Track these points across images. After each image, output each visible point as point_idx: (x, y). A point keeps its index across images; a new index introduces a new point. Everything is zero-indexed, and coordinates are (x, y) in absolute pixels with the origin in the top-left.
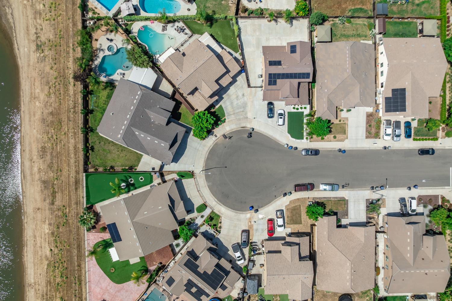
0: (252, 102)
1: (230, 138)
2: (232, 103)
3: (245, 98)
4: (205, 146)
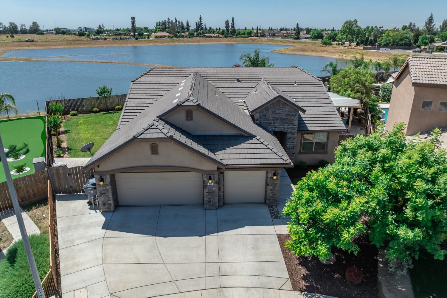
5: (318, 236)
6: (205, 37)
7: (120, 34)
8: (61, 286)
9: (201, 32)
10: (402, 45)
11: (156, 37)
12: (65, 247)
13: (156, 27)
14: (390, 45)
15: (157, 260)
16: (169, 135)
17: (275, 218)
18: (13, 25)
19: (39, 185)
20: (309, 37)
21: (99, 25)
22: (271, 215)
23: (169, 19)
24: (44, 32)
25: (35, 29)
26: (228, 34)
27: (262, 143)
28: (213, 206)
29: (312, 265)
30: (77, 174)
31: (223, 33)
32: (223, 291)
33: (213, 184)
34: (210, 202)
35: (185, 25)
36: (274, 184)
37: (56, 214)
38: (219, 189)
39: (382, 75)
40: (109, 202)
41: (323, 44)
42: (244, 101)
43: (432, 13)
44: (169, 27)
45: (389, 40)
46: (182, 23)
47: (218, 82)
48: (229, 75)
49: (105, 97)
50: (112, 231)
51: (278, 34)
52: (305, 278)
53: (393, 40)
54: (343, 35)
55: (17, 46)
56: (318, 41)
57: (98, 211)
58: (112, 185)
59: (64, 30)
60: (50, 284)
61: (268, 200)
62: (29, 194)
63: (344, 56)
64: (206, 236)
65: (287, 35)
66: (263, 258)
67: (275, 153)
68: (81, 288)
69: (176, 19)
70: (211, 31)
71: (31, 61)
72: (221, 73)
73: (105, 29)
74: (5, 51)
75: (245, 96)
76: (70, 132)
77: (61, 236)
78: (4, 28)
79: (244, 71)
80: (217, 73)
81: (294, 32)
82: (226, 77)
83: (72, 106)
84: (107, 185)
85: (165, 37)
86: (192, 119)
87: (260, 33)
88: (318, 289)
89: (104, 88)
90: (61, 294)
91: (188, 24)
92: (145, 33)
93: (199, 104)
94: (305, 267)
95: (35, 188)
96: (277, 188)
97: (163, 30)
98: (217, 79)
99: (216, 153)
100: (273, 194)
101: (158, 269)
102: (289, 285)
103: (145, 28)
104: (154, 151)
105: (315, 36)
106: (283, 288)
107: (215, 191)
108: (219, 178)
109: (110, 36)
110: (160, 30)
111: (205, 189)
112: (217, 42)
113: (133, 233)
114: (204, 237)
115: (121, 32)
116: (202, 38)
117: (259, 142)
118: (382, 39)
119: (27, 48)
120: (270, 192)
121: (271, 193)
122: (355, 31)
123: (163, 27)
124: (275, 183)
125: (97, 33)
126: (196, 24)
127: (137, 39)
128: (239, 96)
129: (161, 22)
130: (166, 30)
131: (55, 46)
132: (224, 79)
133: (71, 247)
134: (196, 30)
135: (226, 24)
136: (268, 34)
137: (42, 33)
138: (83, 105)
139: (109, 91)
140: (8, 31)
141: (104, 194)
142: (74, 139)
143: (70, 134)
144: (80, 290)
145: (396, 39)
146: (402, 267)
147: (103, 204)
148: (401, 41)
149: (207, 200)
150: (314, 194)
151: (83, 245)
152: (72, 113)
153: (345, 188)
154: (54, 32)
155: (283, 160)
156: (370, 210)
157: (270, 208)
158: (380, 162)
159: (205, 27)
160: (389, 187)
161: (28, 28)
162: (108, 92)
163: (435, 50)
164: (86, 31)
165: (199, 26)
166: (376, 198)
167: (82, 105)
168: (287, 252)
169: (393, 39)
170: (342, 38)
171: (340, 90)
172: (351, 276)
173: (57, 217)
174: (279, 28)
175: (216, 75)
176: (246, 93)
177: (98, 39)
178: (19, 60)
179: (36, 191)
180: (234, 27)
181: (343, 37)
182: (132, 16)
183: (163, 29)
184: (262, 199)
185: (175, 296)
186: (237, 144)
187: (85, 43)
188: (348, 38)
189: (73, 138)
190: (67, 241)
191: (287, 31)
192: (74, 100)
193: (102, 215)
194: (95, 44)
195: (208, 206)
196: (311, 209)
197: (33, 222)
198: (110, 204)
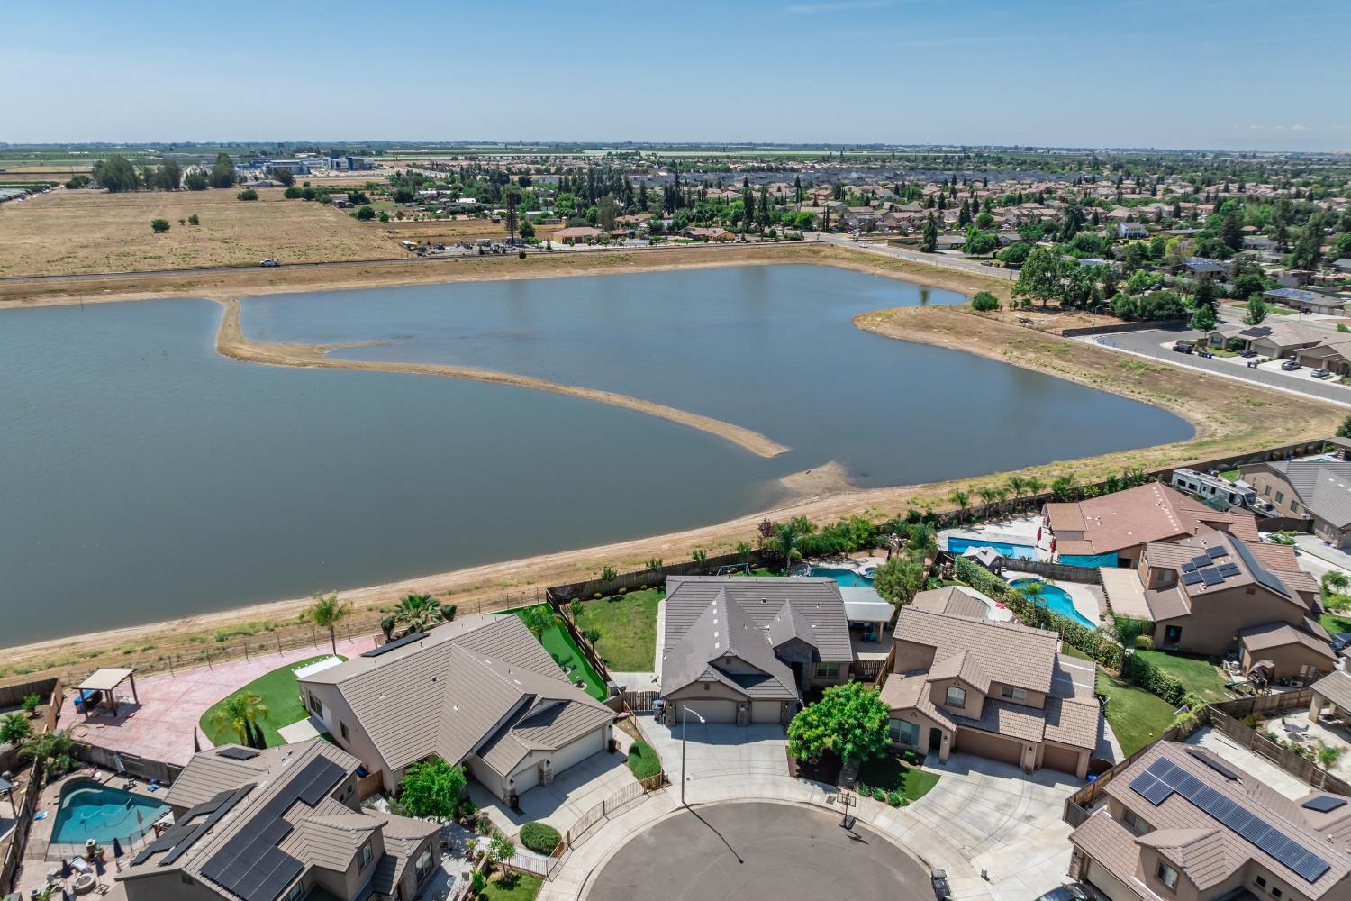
0: (1035, 849)
1: (857, 839)
2: (972, 800)
3: (1025, 828)
4: (775, 784)
10: (1160, 318)
11: (566, 240)
14: (1136, 315)
16: (716, 678)
20: (962, 245)
25: (225, 177)
27: (779, 681)
28: (744, 724)
33: (743, 710)
36: (784, 712)
38: (748, 714)
40: (673, 719)
42: (768, 627)
47: (745, 602)
48: (756, 593)
51: (882, 224)
55: (245, 283)
63: (1015, 353)
64: (740, 745)
67: (788, 690)
72: (748, 590)
75: (770, 621)
80: (745, 590)
82: (753, 596)
85: (588, 238)
86: (731, 665)
87: (835, 220)
93: (735, 655)
94: (800, 766)
98: (744, 599)
99: (744, 689)
100: (786, 718)
102: (788, 775)
104: (707, 689)
105: (974, 247)
107: (745, 715)
108: (747, 708)
111: (738, 713)
112: (722, 260)
121: (783, 717)
127: (523, 255)
132: (751, 599)
136: (857, 224)
149: (740, 721)
155: (793, 694)
157: (781, 728)
163: (1223, 347)
168: (789, 756)
175: (744, 593)
176: (771, 618)
184: (776, 721)
186: (761, 683)
195: (740, 724)
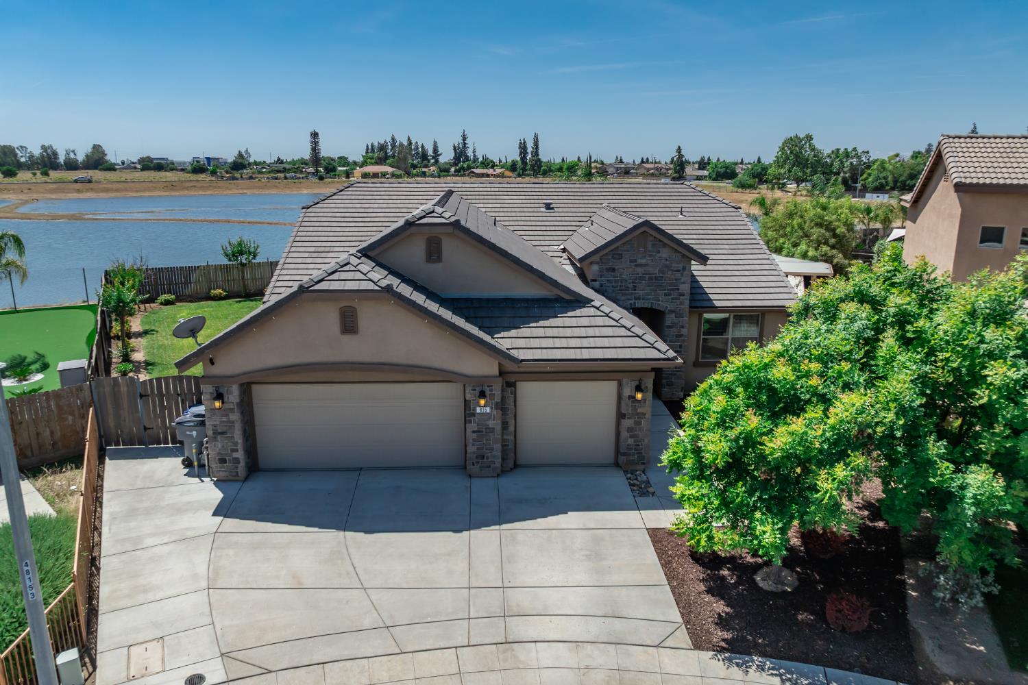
5: (753, 499)
6: (473, 176)
7: (284, 170)
8: (96, 637)
9: (465, 166)
11: (365, 176)
12: (116, 552)
13: (364, 154)
14: (887, 187)
15: (346, 582)
16: (384, 283)
17: (640, 496)
18: (49, 151)
19: (67, 419)
20: (706, 177)
21: (239, 152)
22: (633, 491)
23: (393, 139)
24: (117, 167)
25: (96, 160)
26: (524, 169)
27: (607, 315)
28: (490, 467)
29: (738, 594)
30: (161, 395)
31: (513, 167)
32: (513, 650)
33: (488, 410)
34: (483, 457)
35: (430, 152)
36: (638, 414)
37: (102, 486)
38: (505, 425)
39: (875, 233)
40: (235, 455)
41: (738, 187)
42: (562, 247)
43: (975, 125)
44: (394, 156)
45: (885, 178)
46: (423, 146)
47: (501, 209)
48: (528, 197)
49: (243, 265)
50: (238, 520)
51: (635, 171)
52: (722, 622)
53: (894, 177)
54: (782, 167)
55: (52, 191)
56: (725, 184)
57: (207, 480)
58: (242, 413)
59: (162, 161)
60: (69, 623)
61: (624, 454)
62: (40, 441)
64: (472, 531)
65: (656, 172)
66: (616, 579)
67: (638, 336)
68: (149, 641)
69: (409, 139)
70: (487, 163)
71: (81, 219)
72: (510, 193)
73: (252, 160)
74: (26, 202)
75: (565, 238)
76: (154, 332)
77: (110, 529)
78: (30, 159)
79: (561, 190)
80: (501, 193)
81: (672, 166)
82: (520, 201)
83: (164, 284)
84: (232, 410)
85: (384, 175)
86: (439, 260)
87: (596, 167)
88: (756, 645)
89: (240, 244)
90: (95, 655)
91: (435, 150)
92: (340, 169)
93: (457, 222)
94: (723, 598)
95: (58, 427)
96: (644, 424)
97: (381, 161)
98: (499, 205)
99: (496, 336)
100: (635, 441)
101: (347, 602)
102: (683, 637)
103: (339, 158)
104: (349, 325)
105: (718, 172)
106: (666, 644)
107: (494, 429)
108: (503, 398)
109: (262, 173)
110: (373, 161)
111: (470, 422)
113: (289, 524)
114: (466, 533)
115: (287, 166)
116: (466, 179)
117: (600, 313)
118: (870, 175)
119: (75, 195)
120: (628, 435)
121: (631, 437)
122: (807, 160)
123: (382, 154)
124: (639, 411)
125: (233, 169)
126: (455, 149)
127: (321, 178)
128: (551, 238)
129: (376, 144)
130: (388, 161)
131: (137, 191)
132: (515, 205)
133: (133, 553)
134: (454, 163)
135: (520, 147)
136: (614, 171)
137: (111, 168)
138: (190, 283)
139: (252, 250)
140: (37, 163)
141: (222, 433)
142: (162, 345)
143: (155, 336)
144: (144, 646)
145: (901, 175)
146: (969, 590)
147: (219, 459)
148: (912, 180)
149: (474, 453)
150: (739, 402)
151: (165, 547)
152: (163, 298)
153: (815, 376)
154: (138, 166)
155: (659, 350)
156: (879, 429)
157: (629, 475)
158: (892, 325)
159: (475, 156)
160: (922, 381)
161: (80, 158)
162: (250, 253)
164: (209, 166)
165: (460, 153)
166: (895, 400)
167: (187, 283)
168: (675, 565)
169: (893, 175)
170: (779, 174)
171: (784, 243)
172: (839, 611)
173: (105, 490)
174: (638, 161)
175: (498, 197)
176: (567, 233)
177: (234, 178)
178: (55, 217)
179: (58, 434)
180: (538, 155)
181: (782, 171)
182: (312, 131)
183: (380, 159)
184: (609, 455)
185: (390, 661)
186: (548, 318)
187: (205, 185)
188: (792, 173)
189: (161, 343)
190: (124, 539)
191: (657, 165)
192: (170, 270)
193: (216, 486)
194: (227, 188)
195: (477, 467)
196: (732, 434)
197: (44, 500)
198: (236, 461)
